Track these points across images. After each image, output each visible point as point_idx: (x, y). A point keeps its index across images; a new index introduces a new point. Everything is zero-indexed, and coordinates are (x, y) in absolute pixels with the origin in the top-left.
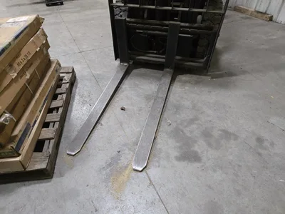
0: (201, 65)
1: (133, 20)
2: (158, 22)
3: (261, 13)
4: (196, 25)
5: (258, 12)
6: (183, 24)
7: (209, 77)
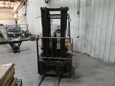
0: (69, 75)
1: (45, 61)
2: (53, 61)
3: (86, 54)
4: (65, 62)
5: (85, 53)
6: (61, 62)
7: (72, 79)
